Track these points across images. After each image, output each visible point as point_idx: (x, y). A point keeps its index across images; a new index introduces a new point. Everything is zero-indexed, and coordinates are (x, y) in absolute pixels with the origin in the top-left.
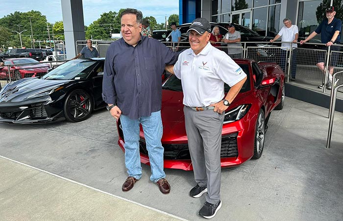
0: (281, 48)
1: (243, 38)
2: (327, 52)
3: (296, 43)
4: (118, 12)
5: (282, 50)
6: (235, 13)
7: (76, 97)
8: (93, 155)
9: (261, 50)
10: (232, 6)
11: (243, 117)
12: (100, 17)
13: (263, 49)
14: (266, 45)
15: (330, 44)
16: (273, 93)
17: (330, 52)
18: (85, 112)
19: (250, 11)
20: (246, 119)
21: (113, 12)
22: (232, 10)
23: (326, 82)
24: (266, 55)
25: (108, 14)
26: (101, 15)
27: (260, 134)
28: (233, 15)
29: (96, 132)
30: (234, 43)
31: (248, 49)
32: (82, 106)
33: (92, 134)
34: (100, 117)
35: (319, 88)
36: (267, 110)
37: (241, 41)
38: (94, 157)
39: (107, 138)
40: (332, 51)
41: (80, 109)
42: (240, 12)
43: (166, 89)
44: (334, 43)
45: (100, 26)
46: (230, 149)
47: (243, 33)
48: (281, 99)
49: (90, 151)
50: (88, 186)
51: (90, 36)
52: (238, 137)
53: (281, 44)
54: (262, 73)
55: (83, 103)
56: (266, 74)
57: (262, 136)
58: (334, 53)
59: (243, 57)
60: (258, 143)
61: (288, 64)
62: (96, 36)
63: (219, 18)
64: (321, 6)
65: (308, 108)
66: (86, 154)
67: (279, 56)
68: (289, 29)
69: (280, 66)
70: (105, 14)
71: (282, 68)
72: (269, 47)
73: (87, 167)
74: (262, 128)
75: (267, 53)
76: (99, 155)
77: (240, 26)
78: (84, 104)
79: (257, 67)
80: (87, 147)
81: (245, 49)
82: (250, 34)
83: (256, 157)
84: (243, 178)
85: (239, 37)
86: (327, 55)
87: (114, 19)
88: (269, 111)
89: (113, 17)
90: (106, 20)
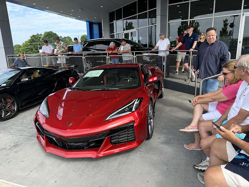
0: (159, 54)
1: (133, 49)
2: (190, 56)
3: (168, 51)
4: (43, 34)
5: (159, 56)
6: (126, 32)
7: (3, 100)
8: (16, 150)
9: (145, 57)
10: (124, 28)
11: (138, 108)
12: (30, 38)
13: (147, 56)
14: (148, 53)
15: (191, 50)
16: (156, 87)
17: (192, 56)
18: (12, 112)
19: (136, 30)
20: (140, 110)
21: (40, 34)
22: (124, 30)
23: (190, 77)
24: (149, 60)
25: (36, 36)
26: (31, 37)
27: (150, 119)
28: (125, 34)
29: (20, 128)
30: (127, 52)
31: (137, 57)
32: (9, 107)
33: (17, 130)
34: (25, 115)
35: (186, 81)
36: (154, 99)
37: (131, 51)
38: (16, 152)
39: (30, 133)
40: (193, 55)
41: (7, 110)
42: (129, 31)
43: (77, 89)
44: (194, 50)
45: (31, 45)
46: (129, 135)
47: (132, 46)
48: (162, 90)
49: (13, 146)
50: (7, 182)
51: (23, 52)
52: (135, 125)
53: (158, 52)
54: (148, 73)
55: (9, 105)
56: (150, 73)
57: (152, 120)
58: (195, 56)
59: (134, 62)
60: (150, 127)
61: (164, 66)
62: (27, 52)
63: (115, 36)
64: (180, 27)
65: (179, 95)
66: (10, 149)
67: (158, 60)
68: (163, 41)
69: (159, 67)
70: (34, 36)
71: (160, 68)
72: (151, 54)
73: (9, 162)
74: (151, 114)
75: (150, 59)
76: (21, 149)
77: (130, 40)
78: (11, 105)
79: (144, 68)
80: (11, 143)
81: (135, 57)
82: (137, 46)
83: (149, 137)
84: (140, 157)
85: (130, 48)
86: (190, 58)
87: (41, 39)
88: (155, 99)
89: (40, 38)
90: (34, 40)
